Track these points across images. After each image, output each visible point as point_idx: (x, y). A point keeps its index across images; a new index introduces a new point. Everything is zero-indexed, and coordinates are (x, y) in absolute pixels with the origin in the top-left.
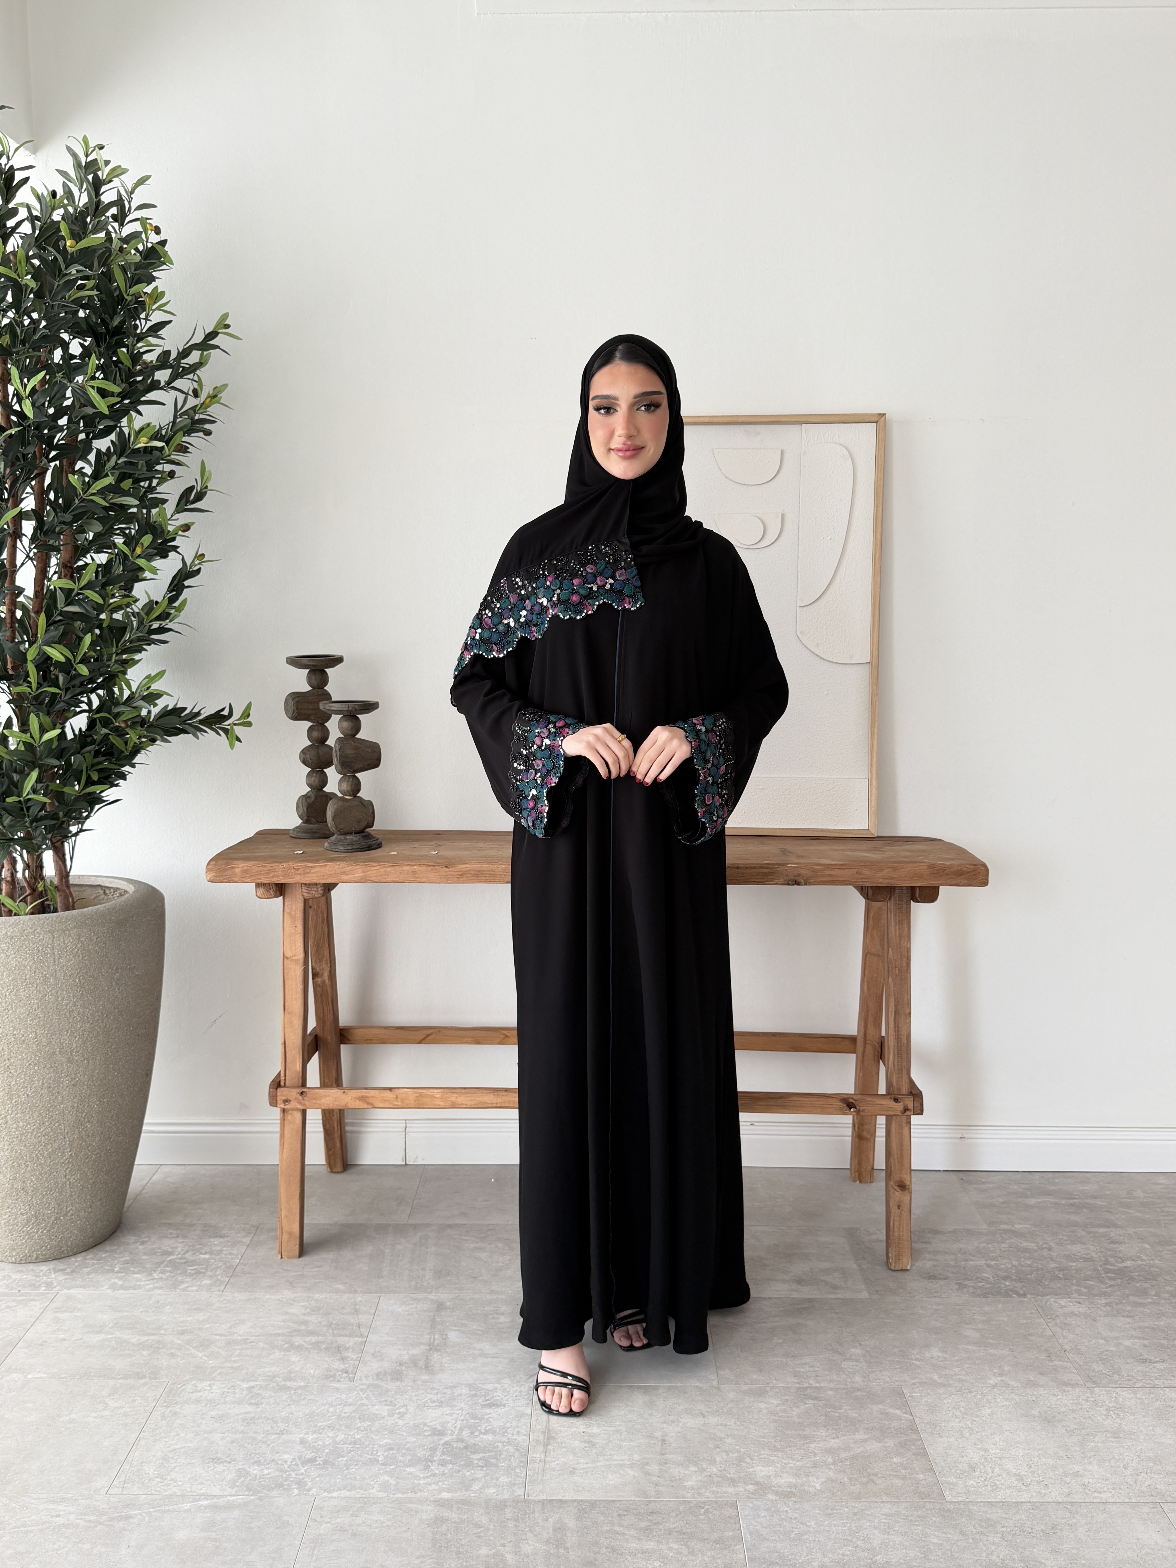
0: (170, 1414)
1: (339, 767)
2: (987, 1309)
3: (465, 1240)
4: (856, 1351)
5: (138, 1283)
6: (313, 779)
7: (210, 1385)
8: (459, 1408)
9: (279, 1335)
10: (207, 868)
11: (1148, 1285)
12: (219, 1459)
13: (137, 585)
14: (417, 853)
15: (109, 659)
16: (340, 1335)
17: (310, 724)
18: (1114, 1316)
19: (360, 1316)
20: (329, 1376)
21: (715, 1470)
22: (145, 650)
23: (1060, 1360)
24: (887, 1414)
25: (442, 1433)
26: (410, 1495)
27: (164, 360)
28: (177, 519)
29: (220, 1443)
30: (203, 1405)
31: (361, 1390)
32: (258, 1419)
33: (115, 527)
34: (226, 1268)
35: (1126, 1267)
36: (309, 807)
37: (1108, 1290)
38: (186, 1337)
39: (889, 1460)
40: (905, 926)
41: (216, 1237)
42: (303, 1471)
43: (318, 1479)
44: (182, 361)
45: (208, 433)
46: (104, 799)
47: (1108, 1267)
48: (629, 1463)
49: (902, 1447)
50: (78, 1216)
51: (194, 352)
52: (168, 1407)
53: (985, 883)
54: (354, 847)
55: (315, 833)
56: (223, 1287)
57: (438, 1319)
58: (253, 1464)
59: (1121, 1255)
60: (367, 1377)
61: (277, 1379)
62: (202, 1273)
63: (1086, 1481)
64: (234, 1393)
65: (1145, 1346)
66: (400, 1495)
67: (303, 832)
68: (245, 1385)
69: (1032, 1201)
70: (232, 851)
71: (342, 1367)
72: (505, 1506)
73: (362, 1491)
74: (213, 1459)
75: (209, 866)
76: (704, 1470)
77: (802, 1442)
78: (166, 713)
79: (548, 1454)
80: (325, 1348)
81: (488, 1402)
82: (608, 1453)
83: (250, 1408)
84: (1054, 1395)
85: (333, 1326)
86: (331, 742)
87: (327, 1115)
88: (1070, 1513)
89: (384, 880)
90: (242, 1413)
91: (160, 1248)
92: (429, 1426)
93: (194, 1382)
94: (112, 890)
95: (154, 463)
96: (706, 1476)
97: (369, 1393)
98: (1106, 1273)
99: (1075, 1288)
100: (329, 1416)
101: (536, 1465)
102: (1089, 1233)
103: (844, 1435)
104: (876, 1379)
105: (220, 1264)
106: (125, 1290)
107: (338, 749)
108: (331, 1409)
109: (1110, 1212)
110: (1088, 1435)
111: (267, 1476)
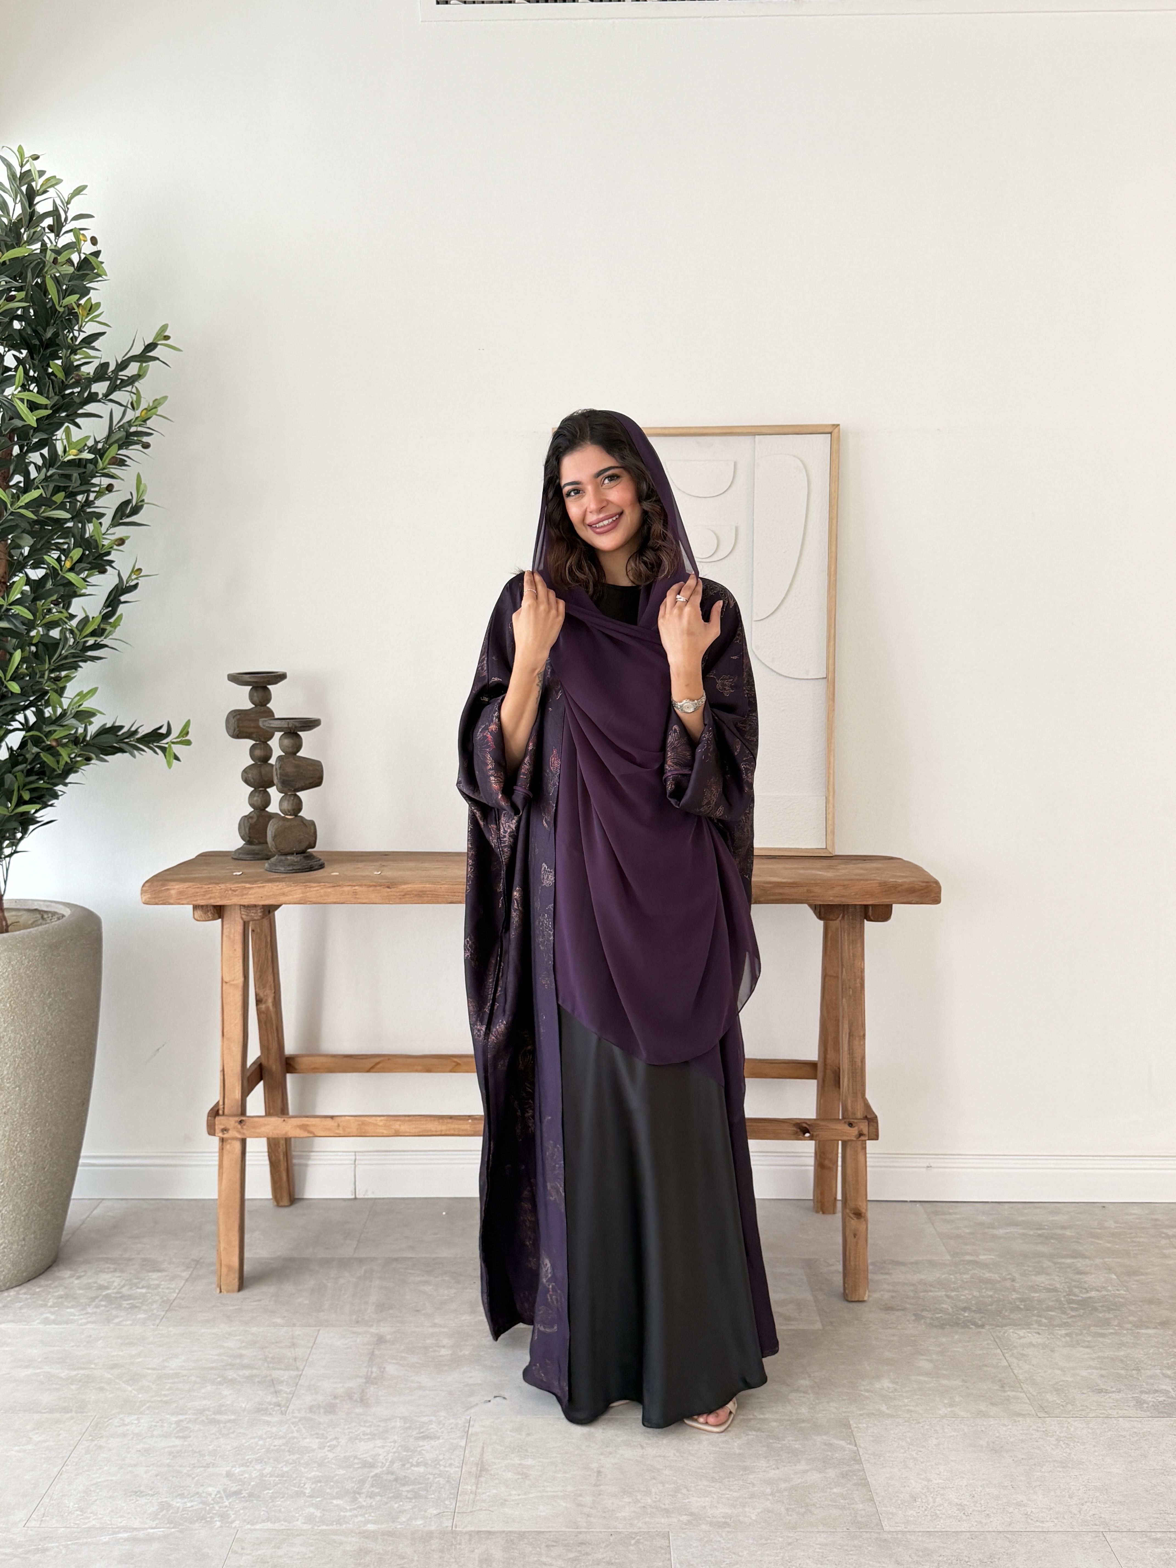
0: (95, 1448)
1: (279, 785)
2: (944, 1340)
3: (410, 1273)
4: (804, 1382)
5: (71, 1317)
6: (255, 798)
7: (138, 1419)
8: (392, 1440)
9: (212, 1368)
10: (142, 890)
11: (1111, 1316)
12: (142, 1492)
13: (75, 601)
14: (358, 874)
15: (42, 676)
16: (275, 1369)
17: (252, 742)
18: (1073, 1346)
19: (297, 1349)
20: (260, 1409)
21: (649, 1501)
22: (80, 667)
23: (1013, 1391)
24: (830, 1444)
25: (372, 1466)
26: (335, 1527)
27: (101, 373)
28: (114, 534)
29: (145, 1476)
30: (130, 1438)
31: (293, 1423)
32: (185, 1453)
33: (53, 542)
34: (163, 1302)
35: (1090, 1298)
36: (252, 827)
37: (1069, 1320)
38: (117, 1371)
39: (829, 1490)
40: (859, 945)
41: (154, 1271)
42: (227, 1503)
43: (241, 1511)
44: (120, 373)
45: (146, 446)
46: (38, 819)
47: (1071, 1297)
48: (562, 1494)
49: (843, 1477)
50: (11, 1248)
51: (132, 363)
52: (92, 1440)
53: (937, 901)
54: (295, 868)
55: (257, 854)
56: (158, 1321)
57: (377, 1352)
58: (176, 1497)
59: (1086, 1286)
60: (299, 1410)
61: (207, 1412)
62: (136, 1307)
63: (1029, 1510)
64: (162, 1426)
65: (1102, 1376)
66: (325, 1527)
67: (245, 854)
68: (174, 1419)
69: (1000, 1232)
70: (168, 873)
71: (275, 1400)
72: (431, 1537)
73: (286, 1523)
74: (137, 1492)
75: (144, 888)
76: (638, 1501)
77: (741, 1473)
78: (104, 731)
79: (479, 1486)
80: (258, 1382)
81: (422, 1434)
82: (542, 1485)
83: (178, 1442)
84: (1004, 1425)
85: (268, 1360)
86: (272, 761)
87: (273, 1146)
88: (1009, 1542)
89: (325, 902)
90: (169, 1447)
91: (95, 1283)
92: (359, 1459)
93: (121, 1416)
94: (50, 915)
95: (89, 477)
96: (640, 1507)
97: (300, 1426)
98: (1069, 1303)
99: (1035, 1318)
100: (258, 1450)
101: (467, 1497)
102: (1055, 1263)
103: (785, 1466)
104: (823, 1410)
105: (157, 1298)
106: (57, 1324)
107: (278, 767)
108: (261, 1442)
109: (1079, 1243)
110: (1035, 1465)
111: (190, 1509)
